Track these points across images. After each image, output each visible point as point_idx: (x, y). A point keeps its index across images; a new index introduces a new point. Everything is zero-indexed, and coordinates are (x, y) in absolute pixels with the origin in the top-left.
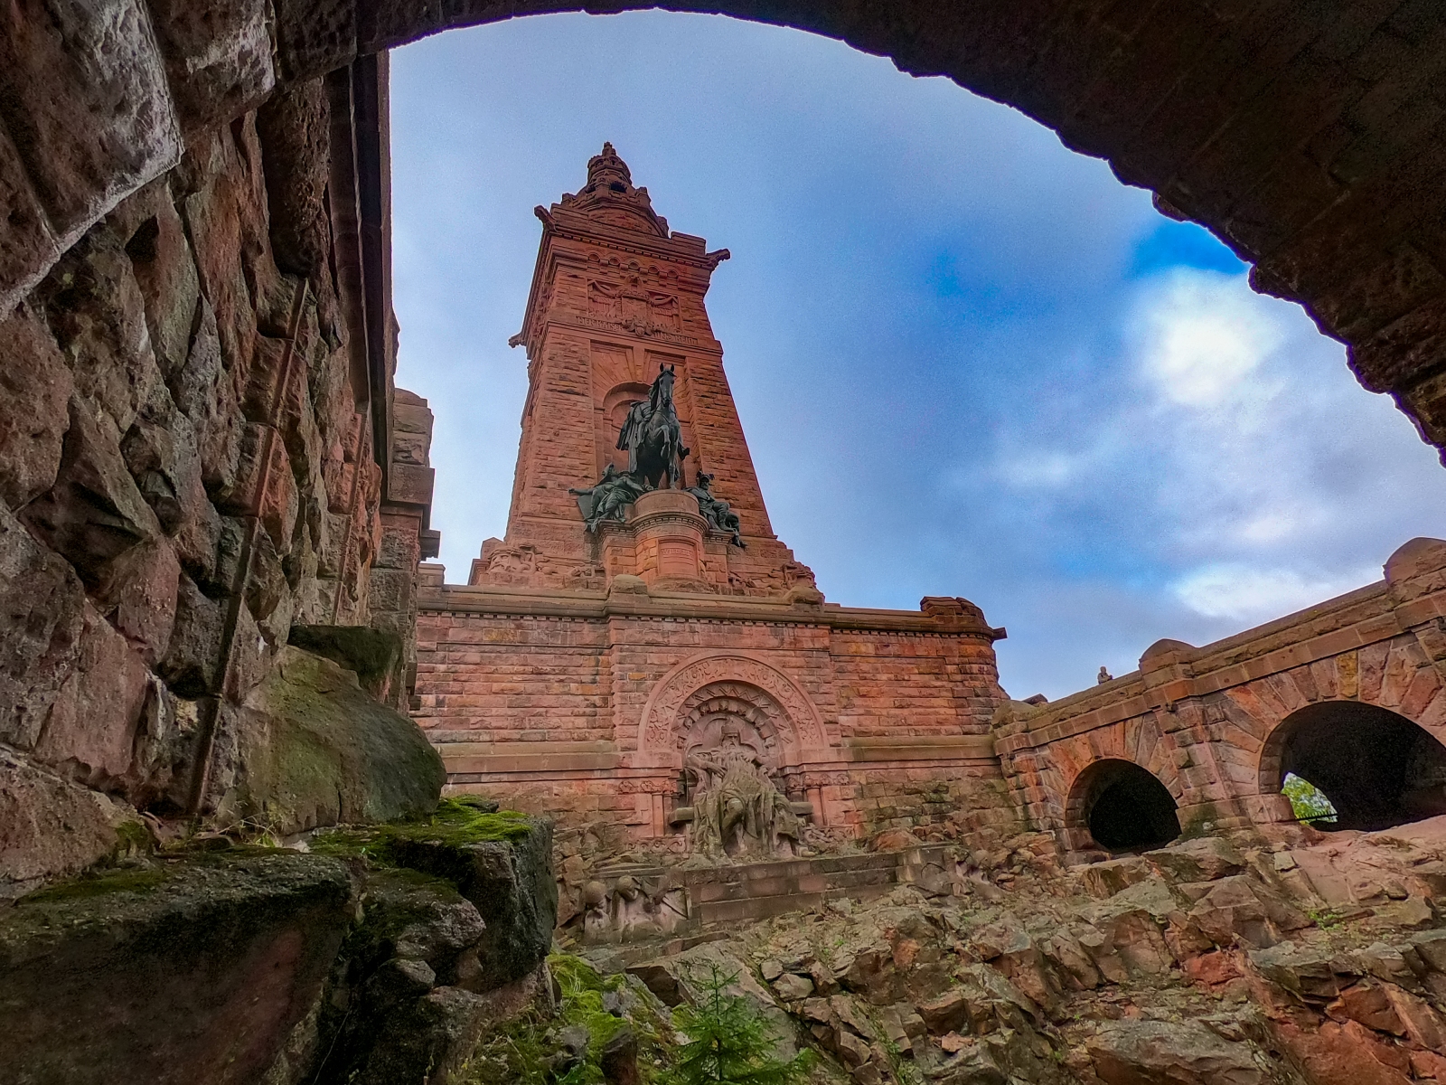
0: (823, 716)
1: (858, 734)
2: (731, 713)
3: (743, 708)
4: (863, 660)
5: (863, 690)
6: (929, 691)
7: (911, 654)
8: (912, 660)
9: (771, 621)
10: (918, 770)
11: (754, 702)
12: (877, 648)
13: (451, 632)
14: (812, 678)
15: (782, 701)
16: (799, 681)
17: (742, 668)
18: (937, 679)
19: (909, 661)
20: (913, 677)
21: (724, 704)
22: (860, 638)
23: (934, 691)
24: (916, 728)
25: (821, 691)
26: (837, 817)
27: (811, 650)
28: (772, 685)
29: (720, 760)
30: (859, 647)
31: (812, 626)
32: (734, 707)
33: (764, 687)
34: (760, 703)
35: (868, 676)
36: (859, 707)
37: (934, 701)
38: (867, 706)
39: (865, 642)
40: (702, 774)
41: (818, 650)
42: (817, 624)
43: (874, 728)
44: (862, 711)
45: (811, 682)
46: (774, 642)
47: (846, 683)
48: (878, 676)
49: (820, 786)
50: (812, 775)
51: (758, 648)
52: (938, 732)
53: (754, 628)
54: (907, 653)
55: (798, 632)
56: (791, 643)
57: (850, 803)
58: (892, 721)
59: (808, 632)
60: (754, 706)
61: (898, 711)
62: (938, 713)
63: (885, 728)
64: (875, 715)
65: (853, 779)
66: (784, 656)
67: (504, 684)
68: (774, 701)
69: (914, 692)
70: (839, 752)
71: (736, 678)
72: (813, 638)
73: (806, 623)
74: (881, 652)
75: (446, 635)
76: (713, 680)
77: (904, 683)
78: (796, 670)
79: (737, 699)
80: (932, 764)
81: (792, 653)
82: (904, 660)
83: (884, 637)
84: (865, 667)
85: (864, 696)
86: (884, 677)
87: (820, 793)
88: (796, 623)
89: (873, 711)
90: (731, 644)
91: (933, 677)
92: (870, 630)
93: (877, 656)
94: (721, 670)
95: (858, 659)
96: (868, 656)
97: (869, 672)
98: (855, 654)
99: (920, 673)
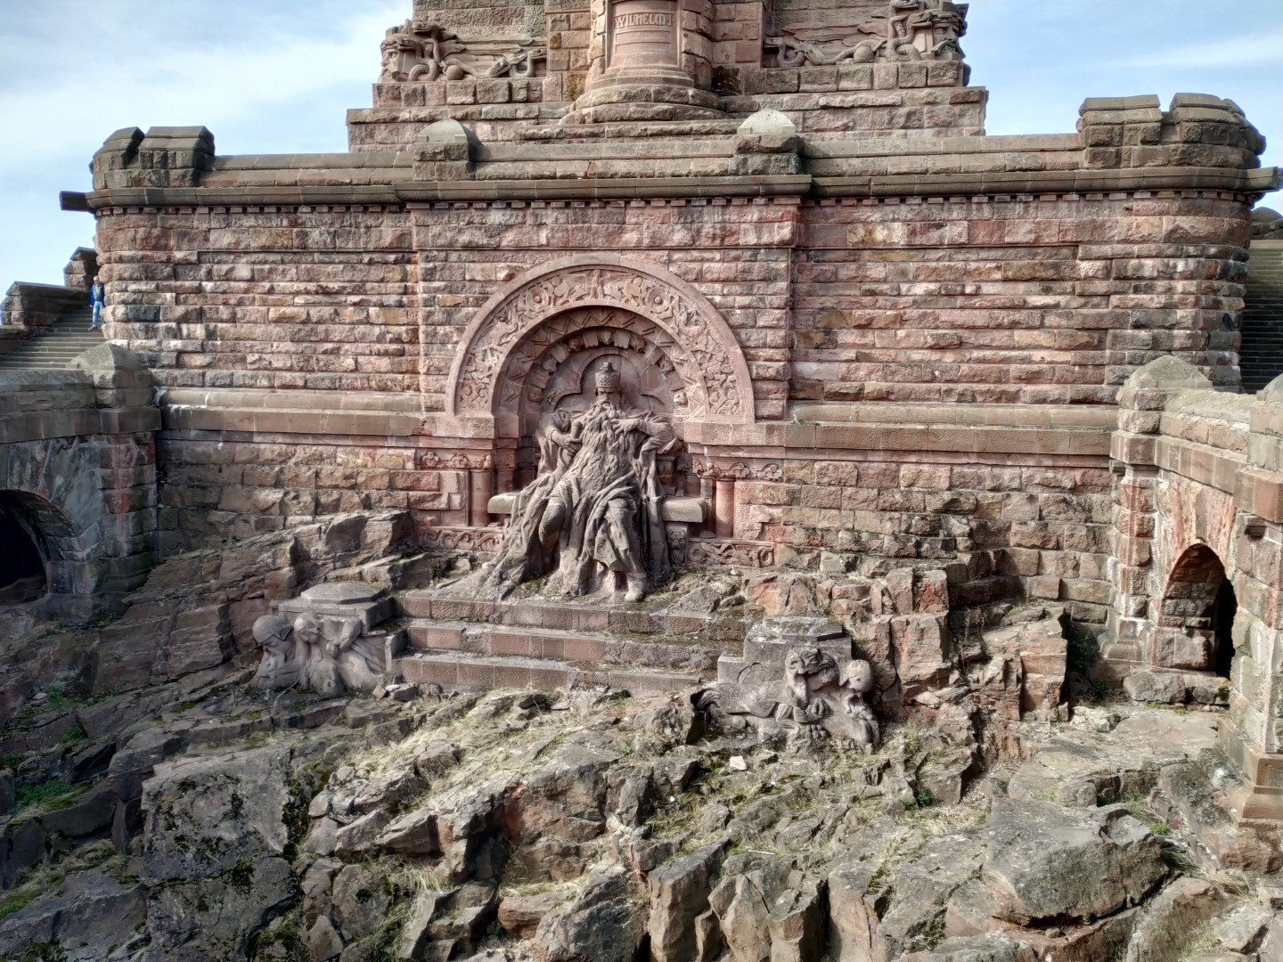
1: (830, 396)
2: (621, 349)
3: (636, 344)
4: (876, 256)
5: (861, 314)
6: (1013, 316)
7: (994, 240)
8: (994, 254)
10: (928, 469)
11: (650, 338)
12: (913, 233)
13: (213, 236)
17: (616, 285)
18: (1047, 291)
20: (987, 288)
22: (876, 216)
23: (1029, 317)
24: (961, 387)
26: (749, 528)
29: (574, 430)
30: (870, 232)
34: (656, 340)
36: (848, 346)
37: (1020, 336)
38: (864, 346)
39: (887, 221)
42: (771, 196)
43: (871, 386)
44: (852, 354)
45: (744, 308)
46: (679, 236)
47: (830, 302)
48: (904, 288)
49: (732, 479)
51: (652, 248)
52: (1013, 398)
53: (647, 212)
54: (983, 239)
55: (732, 215)
56: (714, 237)
57: (777, 512)
58: (913, 373)
59: (753, 214)
60: (650, 343)
61: (929, 356)
62: (1027, 360)
64: (878, 361)
65: (789, 474)
66: (702, 260)
67: (283, 309)
68: (671, 340)
69: (980, 318)
70: (770, 430)
71: (607, 302)
72: (760, 224)
73: (750, 197)
74: (918, 240)
75: (207, 240)
76: (567, 306)
77: (960, 301)
78: (718, 286)
79: (625, 331)
81: (718, 256)
82: (972, 254)
84: (877, 270)
85: (861, 327)
86: (918, 289)
87: (731, 491)
88: (729, 199)
90: (602, 243)
92: (903, 197)
93: (911, 247)
94: (579, 289)
95: (866, 254)
96: (890, 248)
97: (885, 281)
98: (861, 246)
99: (1006, 280)
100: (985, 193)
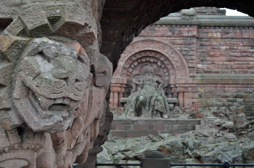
0: (188, 65)
1: (206, 72)
2: (151, 62)
3: (156, 61)
4: (214, 40)
5: (212, 53)
6: (246, 54)
7: (240, 37)
8: (240, 40)
9: (169, 25)
10: (231, 88)
11: (160, 59)
12: (222, 35)
14: (186, 49)
15: (170, 58)
16: (179, 50)
17: (153, 45)
18: (252, 48)
19: (238, 40)
20: (239, 48)
21: (148, 59)
22: (214, 31)
23: (249, 54)
24: (236, 70)
25: (189, 54)
26: (189, 104)
27: (187, 37)
28: (167, 52)
29: (142, 81)
30: (213, 34)
31: (188, 26)
32: (152, 60)
33: (163, 53)
34: (162, 59)
35: (215, 47)
36: (209, 61)
37: (248, 59)
38: (213, 61)
39: (216, 32)
40: (134, 86)
41: (190, 37)
42: (191, 25)
43: (214, 70)
44: (210, 62)
45: (185, 51)
46: (170, 34)
47: (204, 50)
48: (221, 47)
49: (184, 92)
50: (180, 88)
51: (162, 36)
52: (247, 72)
53: (161, 28)
54: (238, 37)
55: (182, 29)
56: (178, 34)
57: (195, 100)
58: (224, 67)
59: (186, 29)
60: (160, 60)
61: (228, 63)
62: (249, 64)
63: (220, 70)
64: (216, 64)
65: (198, 90)
66: (174, 40)
68: (167, 59)
69: (239, 54)
70: (193, 79)
71: (151, 49)
72: (188, 31)
73: (186, 25)
74: (224, 36)
76: (141, 50)
77: (234, 50)
78: (179, 46)
79: (153, 57)
80: (239, 86)
81: (178, 38)
82: (236, 40)
83: (227, 30)
84: (214, 43)
85: (212, 56)
86: (224, 48)
87: (184, 95)
88: (181, 25)
89: (216, 62)
90: (150, 35)
91: (250, 47)
92: (220, 27)
93: (222, 38)
94: (144, 46)
95: (212, 40)
96: (217, 38)
97: (216, 46)
98: (211, 38)
99: (243, 46)
100: (237, 27)
